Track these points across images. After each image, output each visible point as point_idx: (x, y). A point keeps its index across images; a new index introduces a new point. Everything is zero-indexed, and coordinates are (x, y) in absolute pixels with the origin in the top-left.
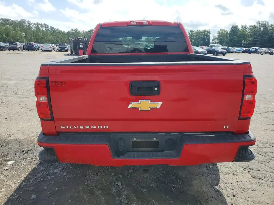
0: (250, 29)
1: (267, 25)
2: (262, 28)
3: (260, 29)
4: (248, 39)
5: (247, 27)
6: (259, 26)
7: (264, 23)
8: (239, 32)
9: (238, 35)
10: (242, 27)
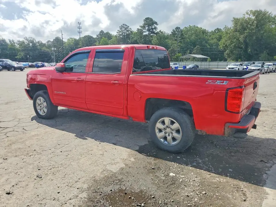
0: (18, 44)
1: (35, 42)
2: (31, 44)
3: (29, 44)
4: (20, 54)
5: (15, 42)
6: (27, 42)
7: (32, 39)
8: (9, 47)
9: (8, 49)
10: (10, 41)
